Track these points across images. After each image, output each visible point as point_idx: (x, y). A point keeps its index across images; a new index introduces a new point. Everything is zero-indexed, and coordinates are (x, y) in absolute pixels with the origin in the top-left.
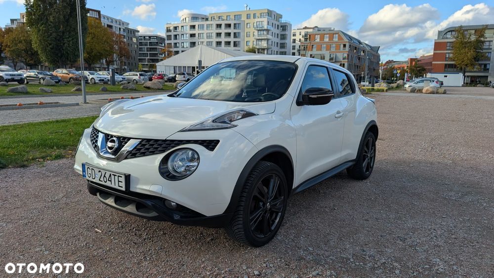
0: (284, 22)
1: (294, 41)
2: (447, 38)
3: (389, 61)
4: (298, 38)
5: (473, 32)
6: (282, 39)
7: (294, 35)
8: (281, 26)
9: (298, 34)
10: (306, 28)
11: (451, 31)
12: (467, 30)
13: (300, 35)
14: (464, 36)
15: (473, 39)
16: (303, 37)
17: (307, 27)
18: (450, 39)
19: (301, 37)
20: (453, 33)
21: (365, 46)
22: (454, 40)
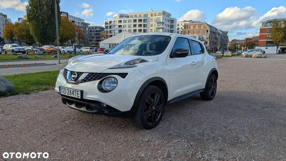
0: (172, 18)
1: (178, 29)
2: (267, 26)
3: (234, 39)
4: (180, 27)
5: (283, 22)
6: (171, 28)
7: (178, 25)
8: (171, 21)
9: (180, 25)
10: (185, 21)
11: (270, 22)
12: (279, 21)
13: (182, 25)
14: (277, 25)
15: (282, 27)
16: (183, 26)
18: (269, 26)
20: (271, 23)
21: (220, 31)
22: (271, 27)
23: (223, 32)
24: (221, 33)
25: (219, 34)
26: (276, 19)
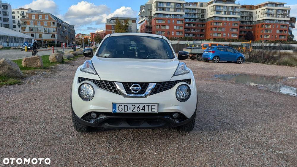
0: (5, 3)
1: (14, 17)
2: (111, 23)
3: (79, 34)
4: (16, 15)
5: (123, 21)
6: (4, 15)
7: (14, 13)
8: (3, 6)
9: (16, 12)
10: (21, 9)
11: (113, 19)
12: (120, 20)
13: (18, 13)
14: (119, 22)
15: (124, 25)
16: (20, 15)
17: (23, 8)
18: (113, 23)
19: (19, 15)
20: (114, 20)
21: (66, 24)
22: (115, 24)
24: (68, 26)
25: (66, 27)
26: (117, 18)
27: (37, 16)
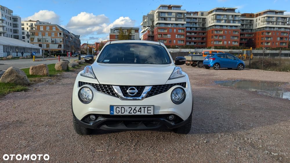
0: (15, 15)
1: (23, 29)
2: (115, 33)
3: (84, 43)
4: (25, 27)
5: (126, 30)
6: (14, 27)
7: (23, 25)
8: (13, 18)
9: (25, 24)
10: (30, 21)
11: (117, 29)
12: (124, 30)
14: (123, 32)
15: (127, 34)
17: (32, 20)
18: (117, 33)
19: (28, 26)
20: (118, 30)
22: (118, 34)
23: (75, 35)
24: (74, 36)
25: (72, 38)
26: (121, 28)
27: (45, 28)
